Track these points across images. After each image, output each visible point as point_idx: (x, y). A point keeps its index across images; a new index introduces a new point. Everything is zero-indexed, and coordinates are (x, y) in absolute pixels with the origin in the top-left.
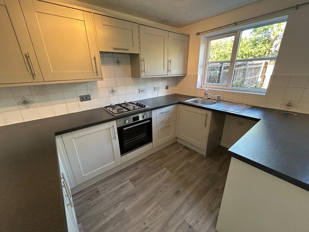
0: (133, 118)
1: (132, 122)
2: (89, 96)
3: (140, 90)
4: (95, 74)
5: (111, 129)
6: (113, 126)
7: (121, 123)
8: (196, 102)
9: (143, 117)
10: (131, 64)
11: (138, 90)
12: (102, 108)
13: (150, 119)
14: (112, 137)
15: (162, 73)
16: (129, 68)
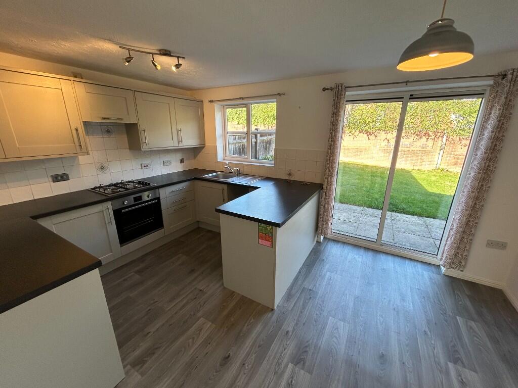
0: (134, 198)
1: (133, 203)
2: (66, 175)
3: (143, 165)
4: (78, 147)
5: (105, 212)
6: (108, 208)
7: (118, 204)
8: (217, 176)
9: (148, 197)
10: (127, 133)
11: (140, 165)
12: (88, 190)
13: (159, 199)
14: (107, 222)
15: (171, 144)
16: (125, 138)
